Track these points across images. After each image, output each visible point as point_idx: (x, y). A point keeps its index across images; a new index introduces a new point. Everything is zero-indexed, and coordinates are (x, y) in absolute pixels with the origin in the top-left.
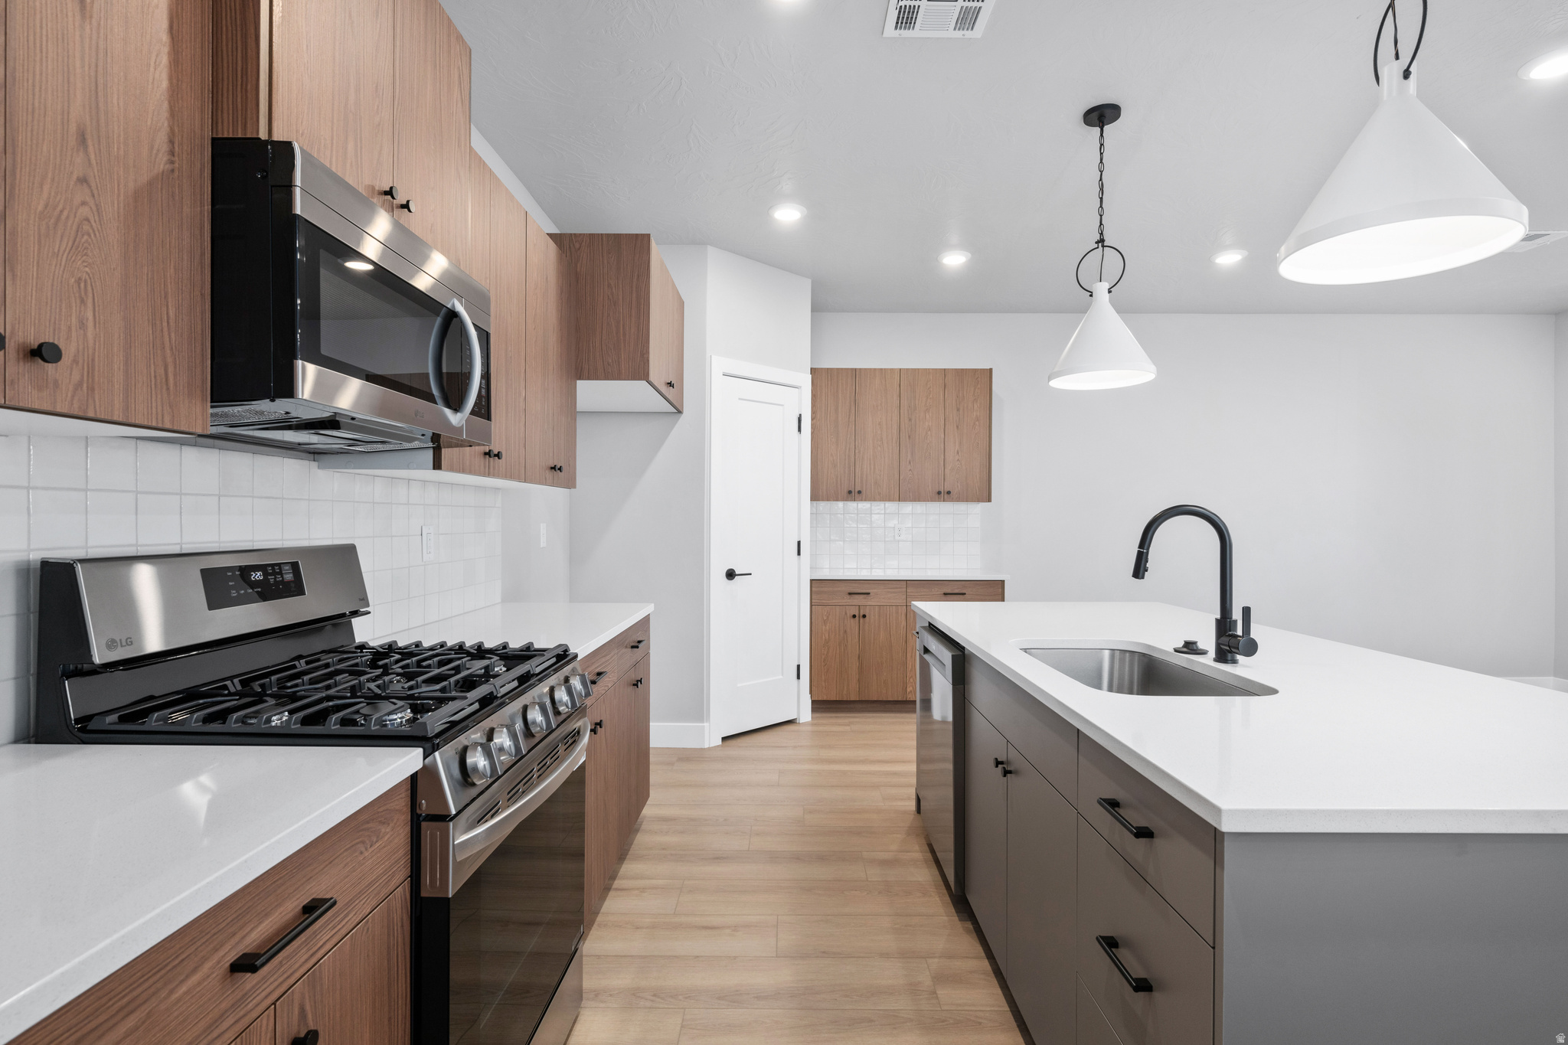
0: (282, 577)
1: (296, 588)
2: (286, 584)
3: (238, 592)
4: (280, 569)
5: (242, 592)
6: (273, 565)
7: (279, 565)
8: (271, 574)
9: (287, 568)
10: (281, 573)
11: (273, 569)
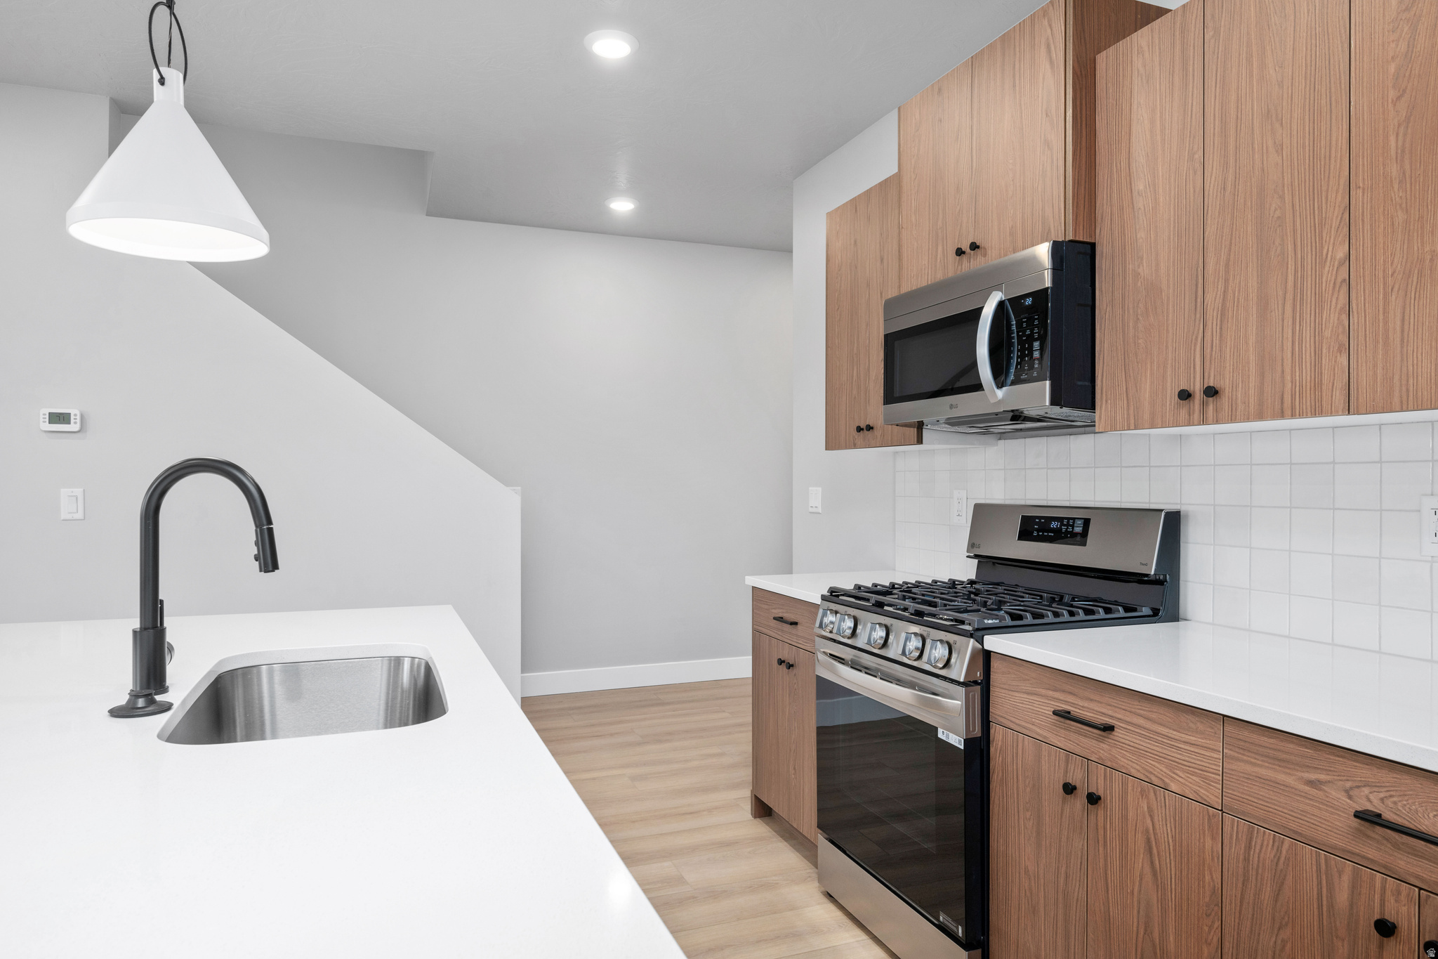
0: (1073, 529)
1: (1081, 538)
2: (1074, 535)
3: (1038, 533)
4: (1074, 523)
5: (1041, 533)
6: (1068, 519)
7: (1074, 519)
8: (1065, 525)
9: (1080, 522)
10: (1073, 526)
11: (1068, 522)
